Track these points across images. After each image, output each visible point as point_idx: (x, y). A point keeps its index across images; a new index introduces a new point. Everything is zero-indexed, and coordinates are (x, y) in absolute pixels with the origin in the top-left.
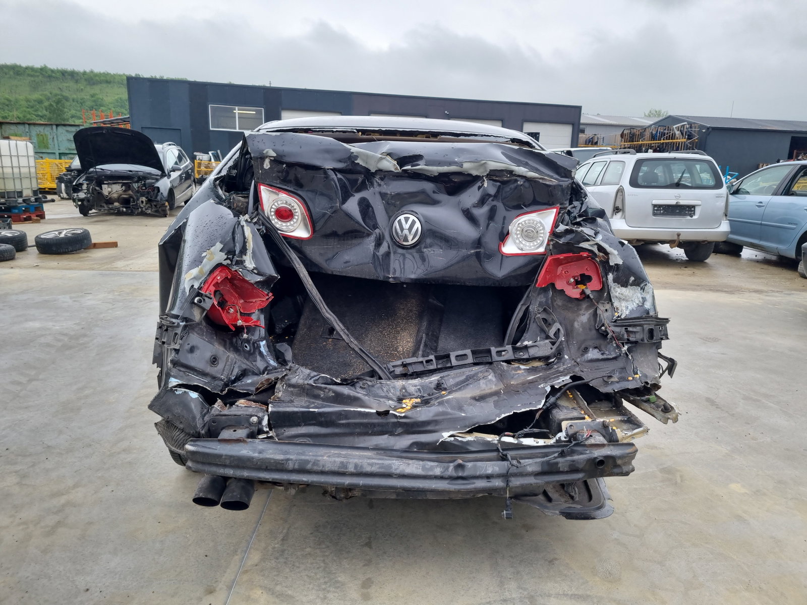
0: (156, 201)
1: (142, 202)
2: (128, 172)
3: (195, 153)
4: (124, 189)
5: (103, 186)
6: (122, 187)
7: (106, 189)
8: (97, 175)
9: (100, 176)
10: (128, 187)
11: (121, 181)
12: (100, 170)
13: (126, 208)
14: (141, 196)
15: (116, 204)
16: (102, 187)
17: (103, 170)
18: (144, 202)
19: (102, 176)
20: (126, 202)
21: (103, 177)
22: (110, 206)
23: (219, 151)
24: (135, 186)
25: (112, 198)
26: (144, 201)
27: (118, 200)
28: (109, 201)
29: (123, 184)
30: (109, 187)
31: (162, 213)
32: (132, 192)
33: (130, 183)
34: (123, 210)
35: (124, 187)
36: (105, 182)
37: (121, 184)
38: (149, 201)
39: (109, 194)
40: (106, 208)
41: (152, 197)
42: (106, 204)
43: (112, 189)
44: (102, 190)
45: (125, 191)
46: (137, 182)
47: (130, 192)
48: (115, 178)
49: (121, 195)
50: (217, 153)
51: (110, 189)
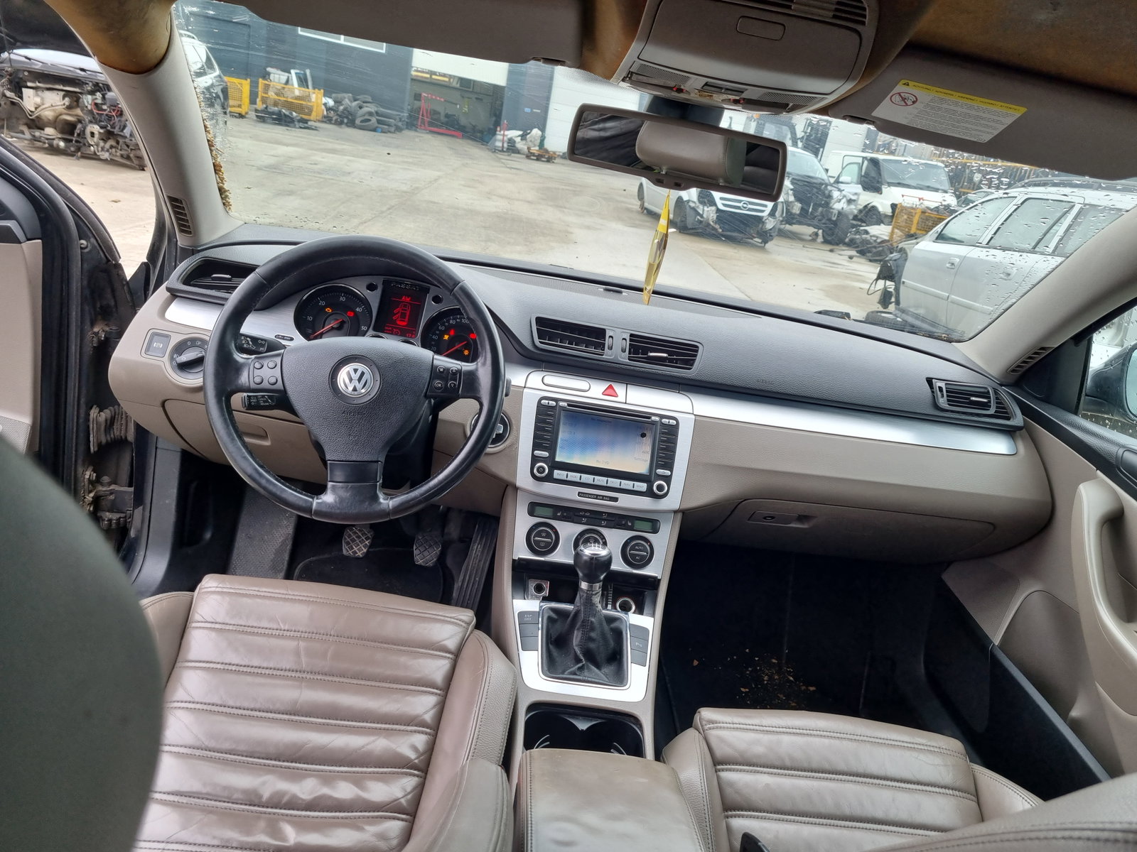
0: (120, 135)
1: (92, 134)
2: (79, 71)
3: (269, 69)
4: (67, 104)
5: (24, 90)
6: (64, 98)
7: (30, 99)
8: (11, 66)
9: (18, 70)
10: (75, 100)
11: (61, 87)
12: (24, 59)
13: (65, 140)
14: (91, 122)
15: (49, 131)
16: (22, 93)
17: (29, 59)
18: (97, 136)
19: (25, 71)
20: (68, 129)
21: (26, 74)
22: (37, 133)
23: (308, 72)
24: (88, 100)
25: (43, 118)
26: (96, 133)
27: (54, 123)
28: (36, 123)
29: (67, 94)
30: (38, 95)
31: (136, 162)
32: (82, 111)
33: (80, 93)
34: (58, 145)
35: (67, 99)
36: (29, 84)
37: (63, 93)
38: (108, 135)
39: (36, 108)
40: (28, 136)
41: (115, 128)
42: (30, 127)
43: (42, 99)
44: (21, 98)
45: (69, 108)
46: (92, 93)
47: (78, 112)
48: (50, 79)
49: (61, 115)
50: (305, 74)
51: (38, 100)
